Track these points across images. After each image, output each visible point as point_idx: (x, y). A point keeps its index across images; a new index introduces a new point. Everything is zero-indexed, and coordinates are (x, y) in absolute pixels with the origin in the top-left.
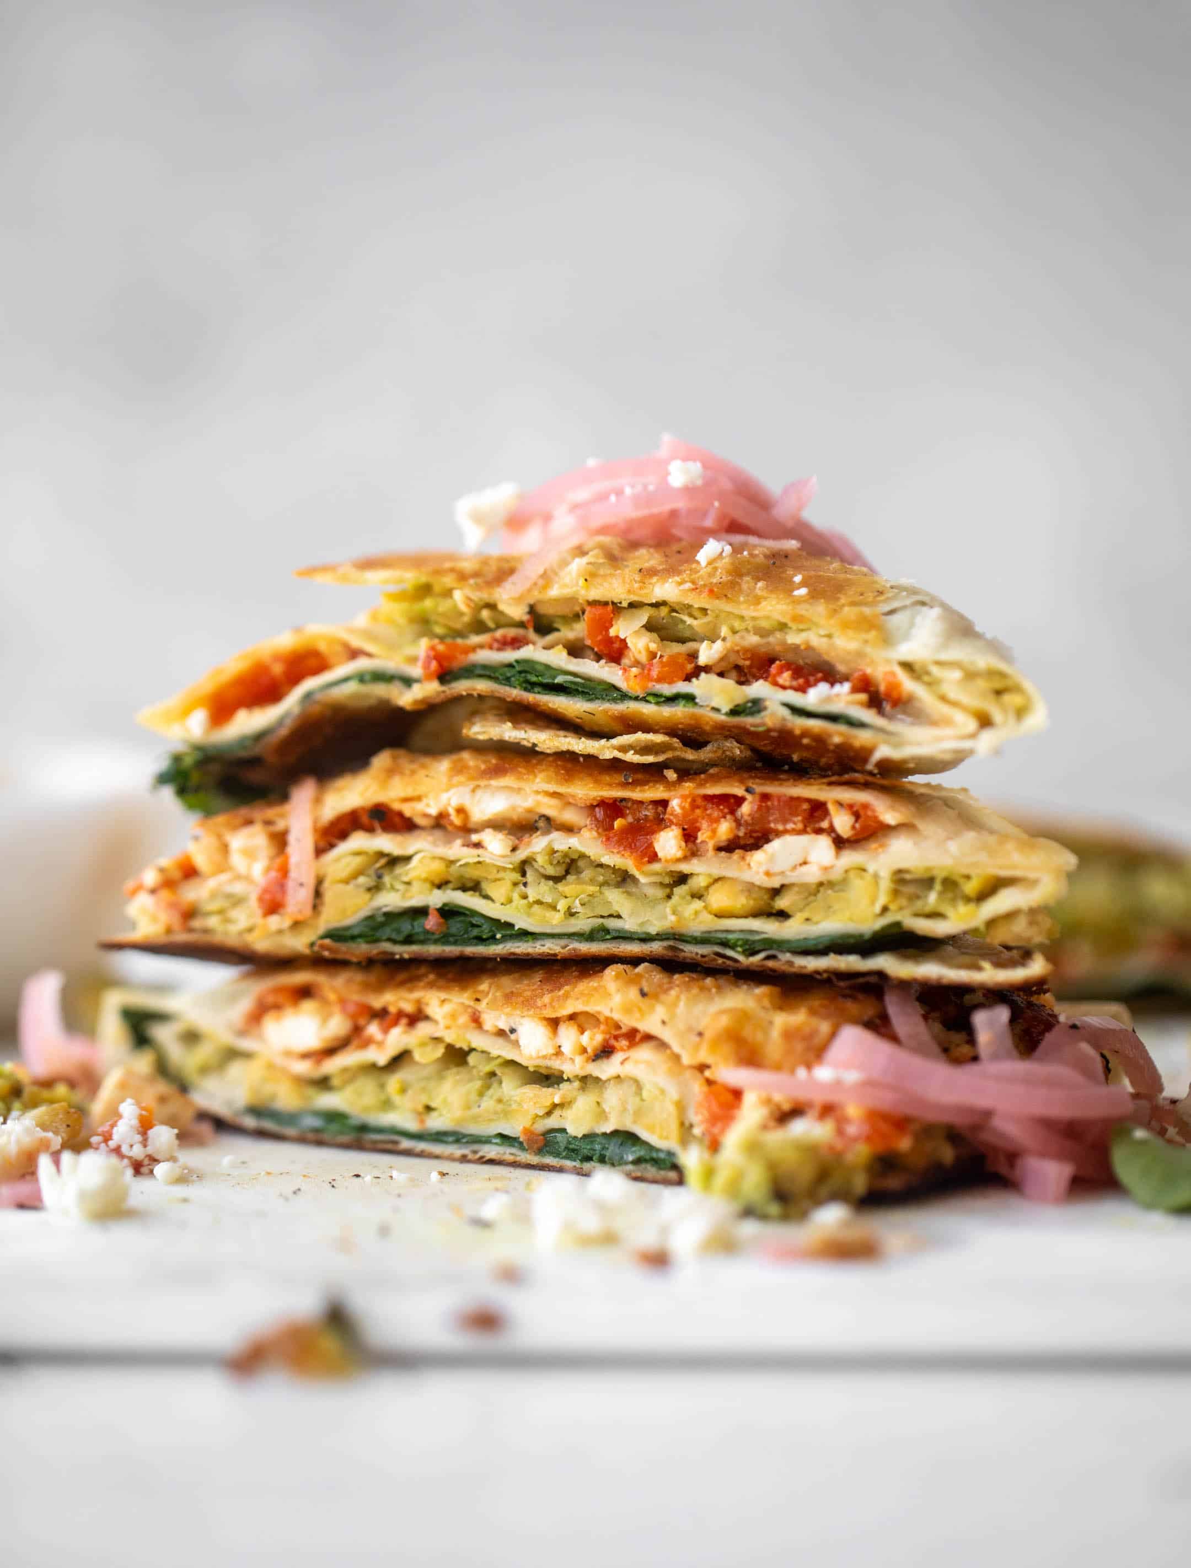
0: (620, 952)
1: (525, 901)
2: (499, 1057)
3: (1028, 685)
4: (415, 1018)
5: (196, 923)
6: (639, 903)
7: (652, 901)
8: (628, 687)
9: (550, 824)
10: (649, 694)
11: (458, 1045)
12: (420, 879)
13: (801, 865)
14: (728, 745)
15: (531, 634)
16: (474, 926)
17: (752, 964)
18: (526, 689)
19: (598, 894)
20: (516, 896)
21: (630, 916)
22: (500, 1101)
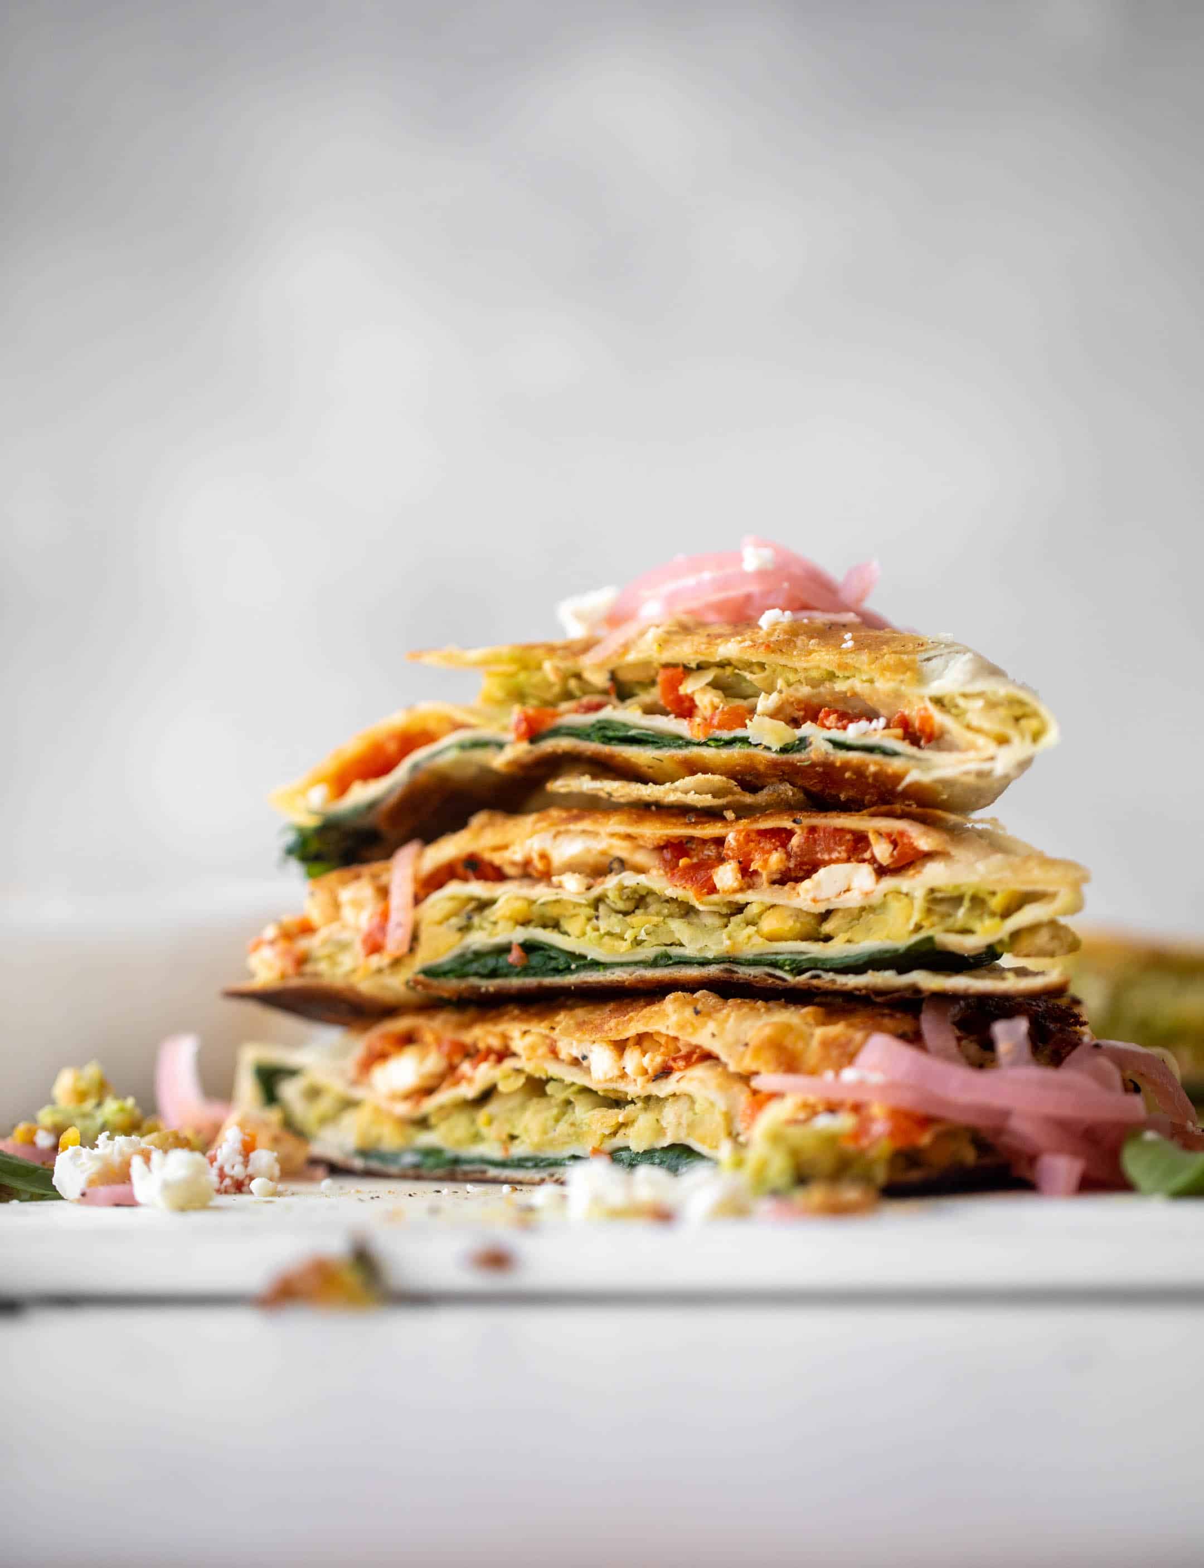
0: (681, 976)
1: (597, 933)
2: (573, 1084)
3: (1043, 710)
4: (503, 1054)
5: (309, 968)
6: (699, 931)
7: (710, 929)
8: (692, 735)
9: (623, 864)
10: (710, 740)
11: (537, 1075)
12: (504, 917)
13: (845, 892)
14: (783, 788)
15: (614, 699)
16: (551, 958)
17: (799, 983)
18: (603, 743)
19: (662, 924)
20: (589, 929)
21: (690, 942)
22: (573, 1124)
